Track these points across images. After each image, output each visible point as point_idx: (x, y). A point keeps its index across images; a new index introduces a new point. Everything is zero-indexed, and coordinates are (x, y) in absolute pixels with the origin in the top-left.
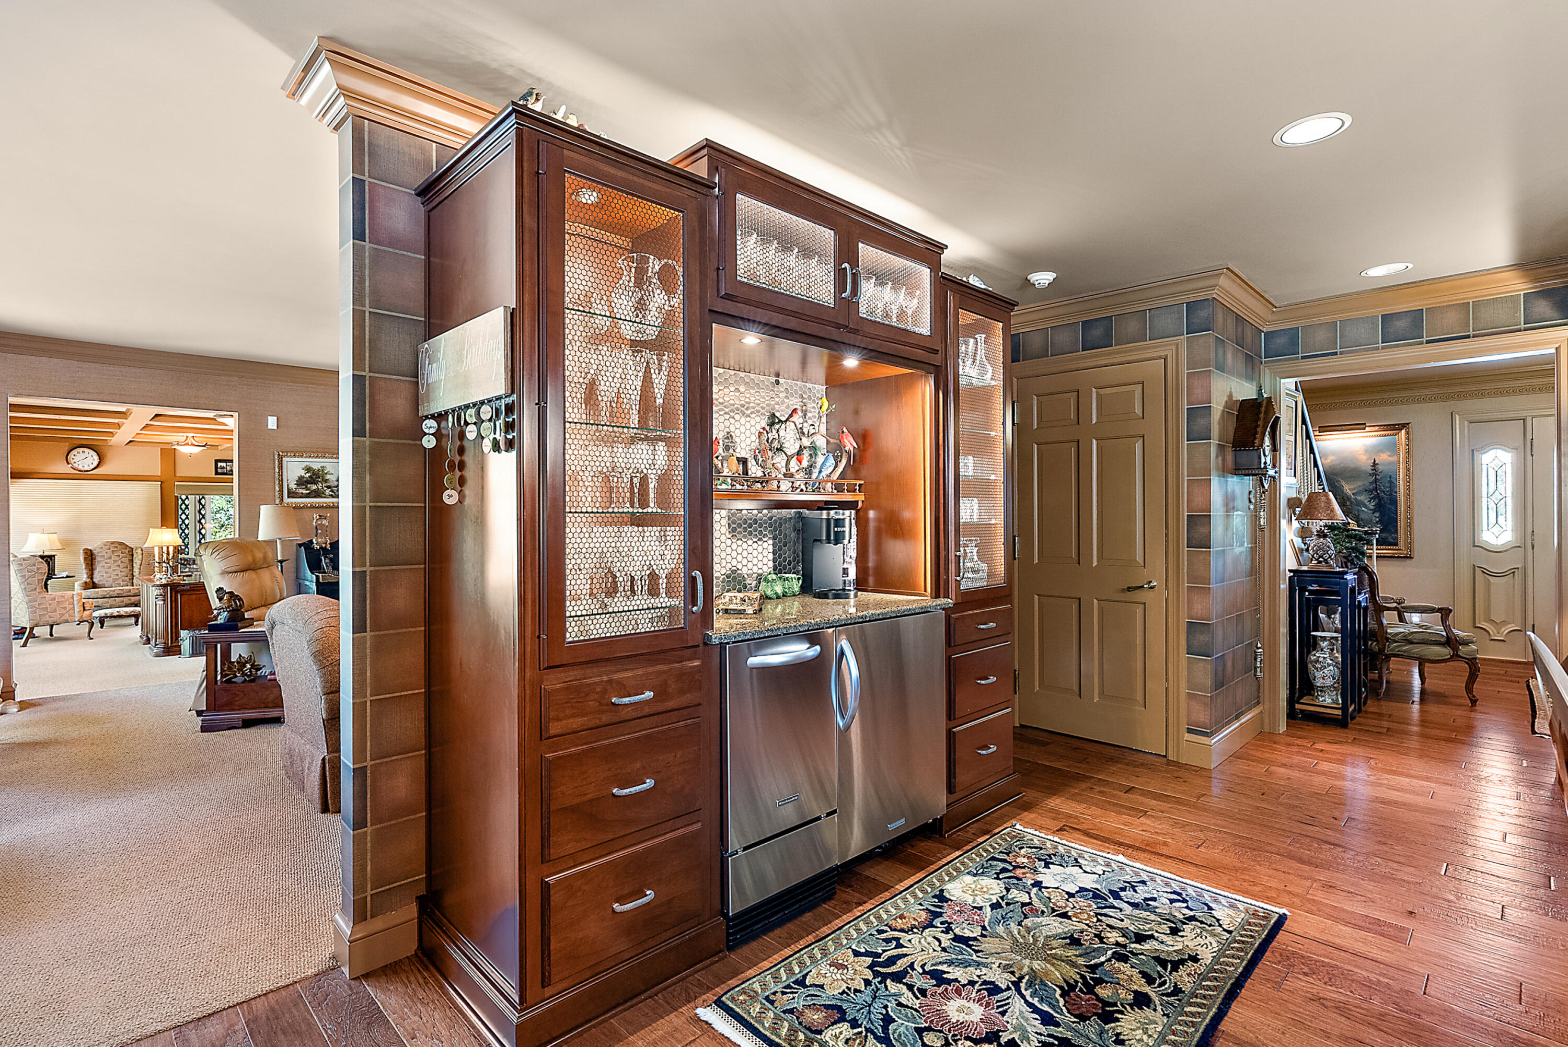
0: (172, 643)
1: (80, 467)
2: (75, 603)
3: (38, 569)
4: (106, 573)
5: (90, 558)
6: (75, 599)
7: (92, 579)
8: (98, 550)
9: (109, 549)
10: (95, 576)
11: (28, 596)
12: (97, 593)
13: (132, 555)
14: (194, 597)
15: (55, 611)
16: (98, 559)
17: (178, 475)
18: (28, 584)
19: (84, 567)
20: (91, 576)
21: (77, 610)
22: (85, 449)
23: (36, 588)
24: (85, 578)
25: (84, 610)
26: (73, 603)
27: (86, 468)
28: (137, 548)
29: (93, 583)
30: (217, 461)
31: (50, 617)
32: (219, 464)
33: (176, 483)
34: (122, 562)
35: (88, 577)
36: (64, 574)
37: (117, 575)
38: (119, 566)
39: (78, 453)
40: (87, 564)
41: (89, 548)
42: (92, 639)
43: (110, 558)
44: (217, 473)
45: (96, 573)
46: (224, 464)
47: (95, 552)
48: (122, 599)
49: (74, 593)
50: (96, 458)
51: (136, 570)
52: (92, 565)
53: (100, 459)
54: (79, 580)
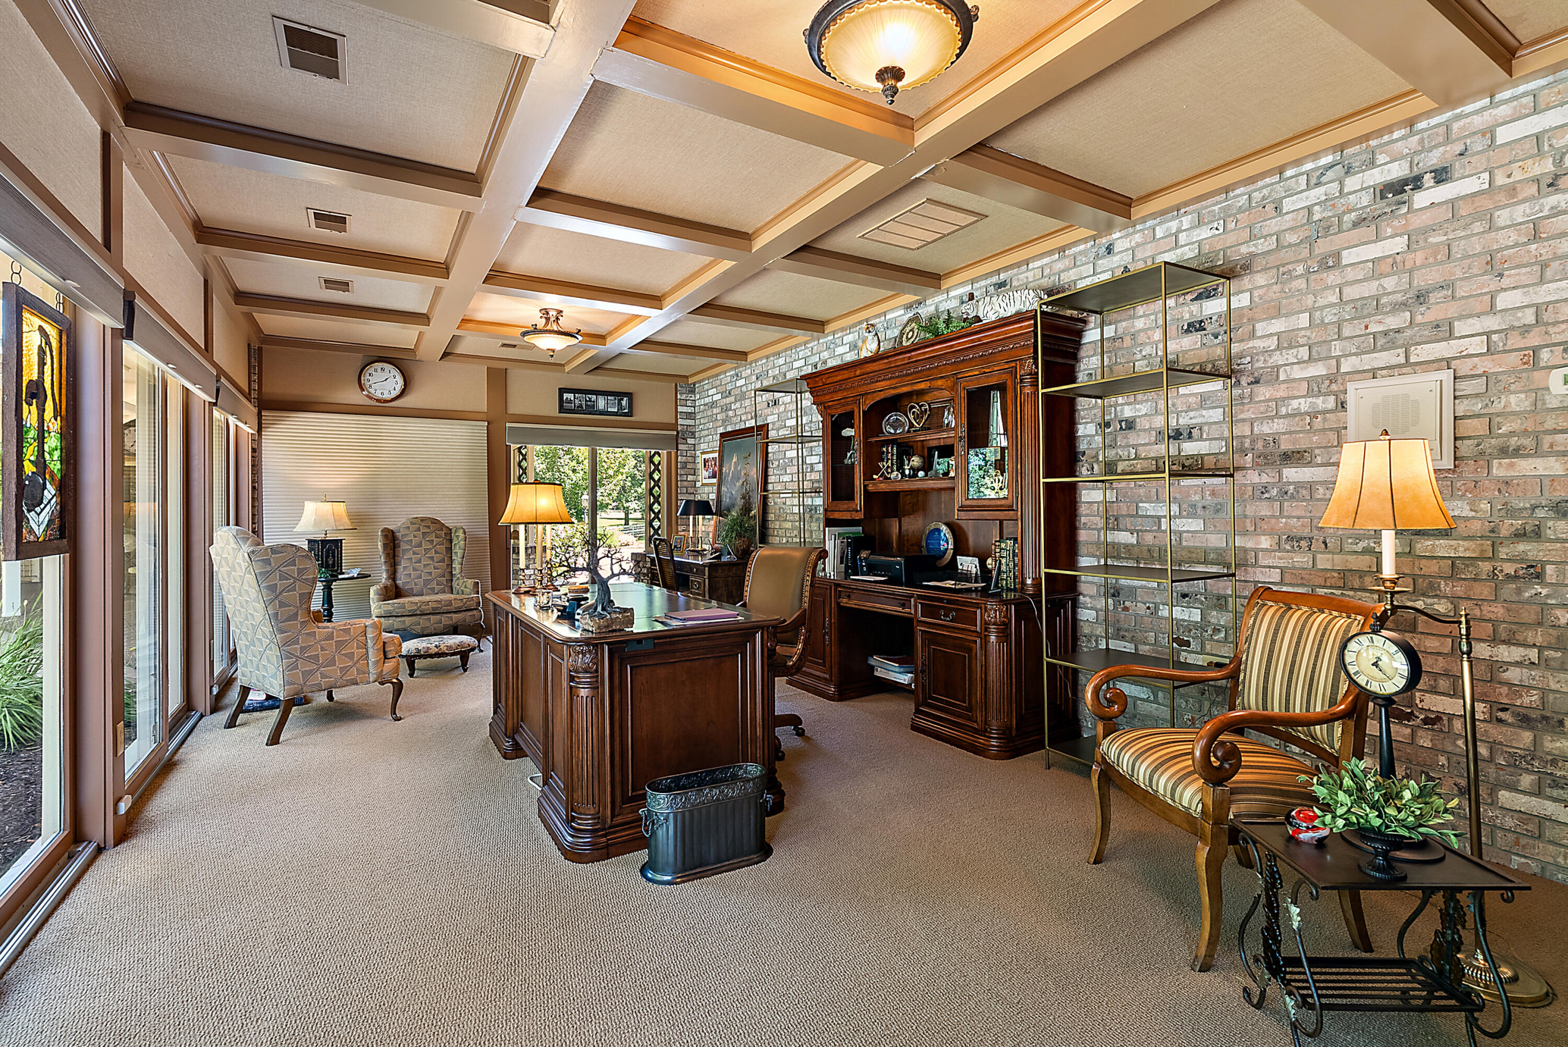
0: (613, 816)
1: (378, 395)
2: (370, 644)
3: (300, 571)
4: (415, 570)
5: (392, 541)
6: (369, 636)
7: (394, 580)
8: (403, 532)
9: (419, 530)
10: (398, 575)
11: (282, 631)
12: (403, 606)
13: (451, 541)
14: (662, 672)
15: (332, 662)
16: (404, 546)
17: (511, 411)
18: (282, 605)
19: (383, 560)
20: (393, 575)
21: (372, 659)
22: (385, 365)
23: (296, 614)
24: (383, 577)
25: (386, 658)
26: (365, 646)
27: (387, 396)
28: (457, 529)
29: (397, 587)
30: (562, 391)
31: (323, 676)
32: (565, 396)
33: (508, 425)
34: (436, 552)
35: (388, 578)
36: (355, 573)
37: (430, 573)
38: (432, 558)
39: (376, 370)
40: (387, 555)
41: (391, 527)
42: (400, 719)
43: (420, 545)
44: (562, 409)
45: (400, 569)
46: (571, 396)
47: (399, 535)
48: (438, 617)
49: (368, 622)
50: (400, 380)
51: (456, 565)
52: (394, 556)
53: (405, 385)
54: (377, 583)
